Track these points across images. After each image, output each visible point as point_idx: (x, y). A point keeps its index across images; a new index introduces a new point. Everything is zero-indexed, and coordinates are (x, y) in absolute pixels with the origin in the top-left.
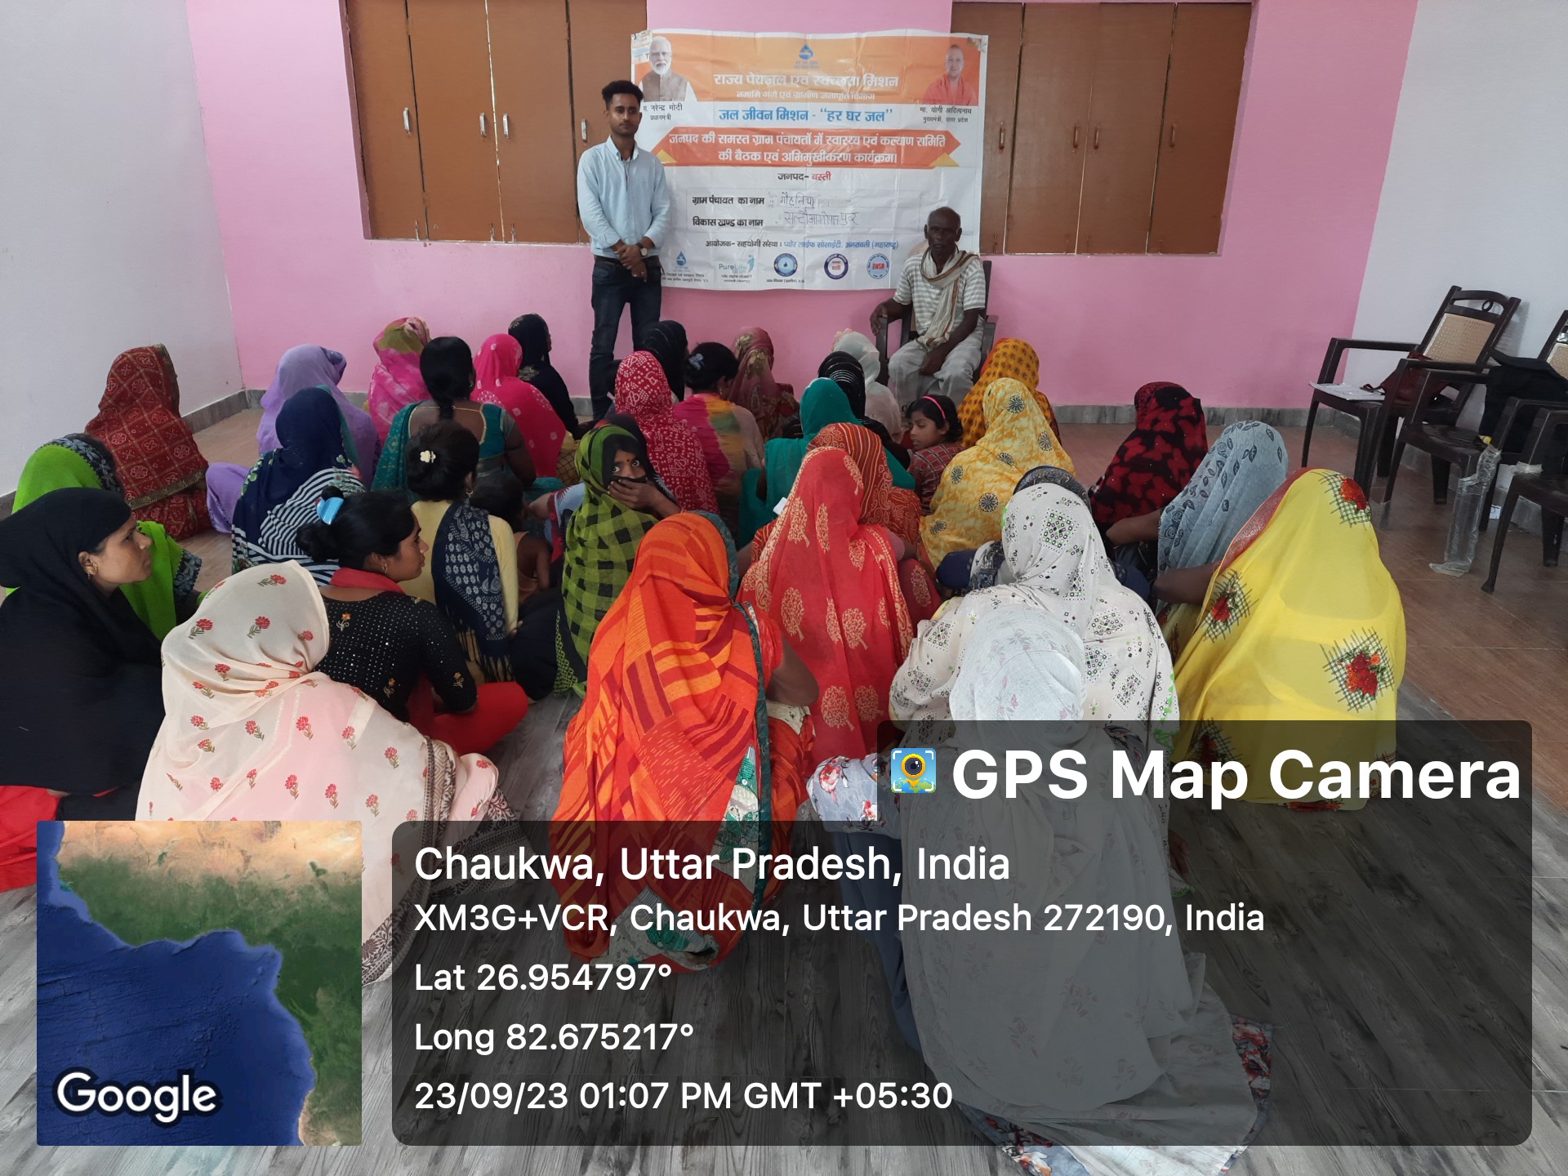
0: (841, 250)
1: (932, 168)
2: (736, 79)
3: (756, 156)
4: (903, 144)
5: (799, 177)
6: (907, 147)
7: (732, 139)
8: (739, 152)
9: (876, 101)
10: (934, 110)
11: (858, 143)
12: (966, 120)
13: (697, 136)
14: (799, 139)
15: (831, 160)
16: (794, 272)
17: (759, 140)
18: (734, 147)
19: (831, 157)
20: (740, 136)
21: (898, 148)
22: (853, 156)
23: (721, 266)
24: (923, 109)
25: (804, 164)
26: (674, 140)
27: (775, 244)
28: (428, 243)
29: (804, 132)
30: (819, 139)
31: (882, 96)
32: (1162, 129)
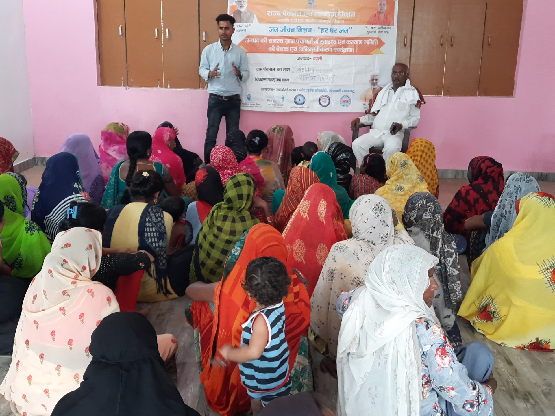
0: (327, 93)
1: (371, 55)
2: (278, 13)
3: (286, 49)
4: (357, 43)
5: (307, 59)
6: (359, 45)
7: (275, 41)
8: (278, 47)
9: (345, 24)
10: (372, 28)
11: (336, 43)
12: (388, 32)
13: (258, 39)
14: (307, 41)
15: (322, 51)
16: (303, 103)
17: (288, 41)
18: (276, 45)
19: (322, 50)
20: (279, 40)
21: (355, 46)
22: (333, 49)
23: (268, 100)
24: (367, 27)
25: (310, 53)
26: (248, 41)
27: (294, 90)
28: (128, 88)
29: (309, 38)
30: (317, 42)
31: (347, 21)
32: (484, 37)
